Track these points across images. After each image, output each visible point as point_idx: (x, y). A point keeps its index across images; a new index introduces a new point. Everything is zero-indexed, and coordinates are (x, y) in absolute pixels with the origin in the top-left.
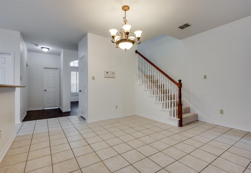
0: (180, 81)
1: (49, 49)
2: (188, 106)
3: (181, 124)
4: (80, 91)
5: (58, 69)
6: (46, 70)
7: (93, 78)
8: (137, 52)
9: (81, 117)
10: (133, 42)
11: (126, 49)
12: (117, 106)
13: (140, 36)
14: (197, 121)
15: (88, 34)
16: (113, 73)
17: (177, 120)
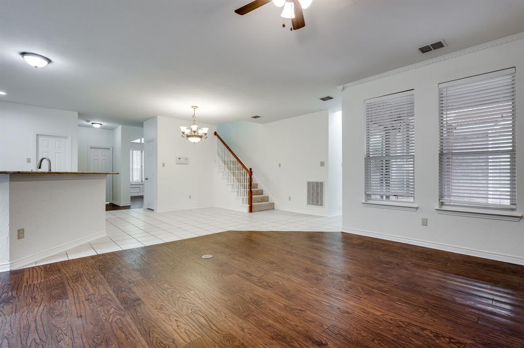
0: (251, 169)
1: (101, 124)
2: (267, 195)
3: (251, 210)
4: (147, 179)
5: (109, 149)
6: (93, 150)
7: (164, 165)
8: (215, 133)
9: (148, 209)
10: (201, 137)
11: (194, 143)
12: (190, 196)
13: (206, 132)
14: (274, 209)
15: (158, 117)
16: (186, 159)
17: (248, 206)
